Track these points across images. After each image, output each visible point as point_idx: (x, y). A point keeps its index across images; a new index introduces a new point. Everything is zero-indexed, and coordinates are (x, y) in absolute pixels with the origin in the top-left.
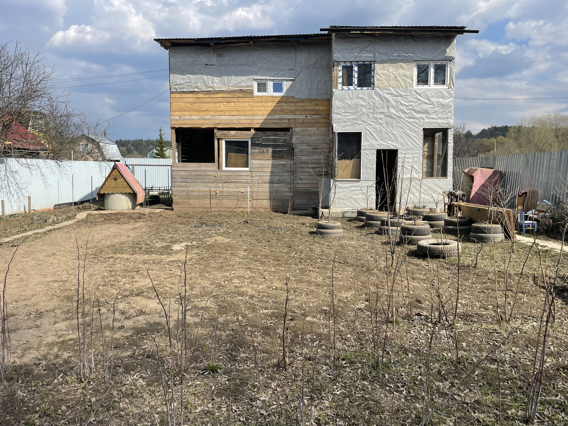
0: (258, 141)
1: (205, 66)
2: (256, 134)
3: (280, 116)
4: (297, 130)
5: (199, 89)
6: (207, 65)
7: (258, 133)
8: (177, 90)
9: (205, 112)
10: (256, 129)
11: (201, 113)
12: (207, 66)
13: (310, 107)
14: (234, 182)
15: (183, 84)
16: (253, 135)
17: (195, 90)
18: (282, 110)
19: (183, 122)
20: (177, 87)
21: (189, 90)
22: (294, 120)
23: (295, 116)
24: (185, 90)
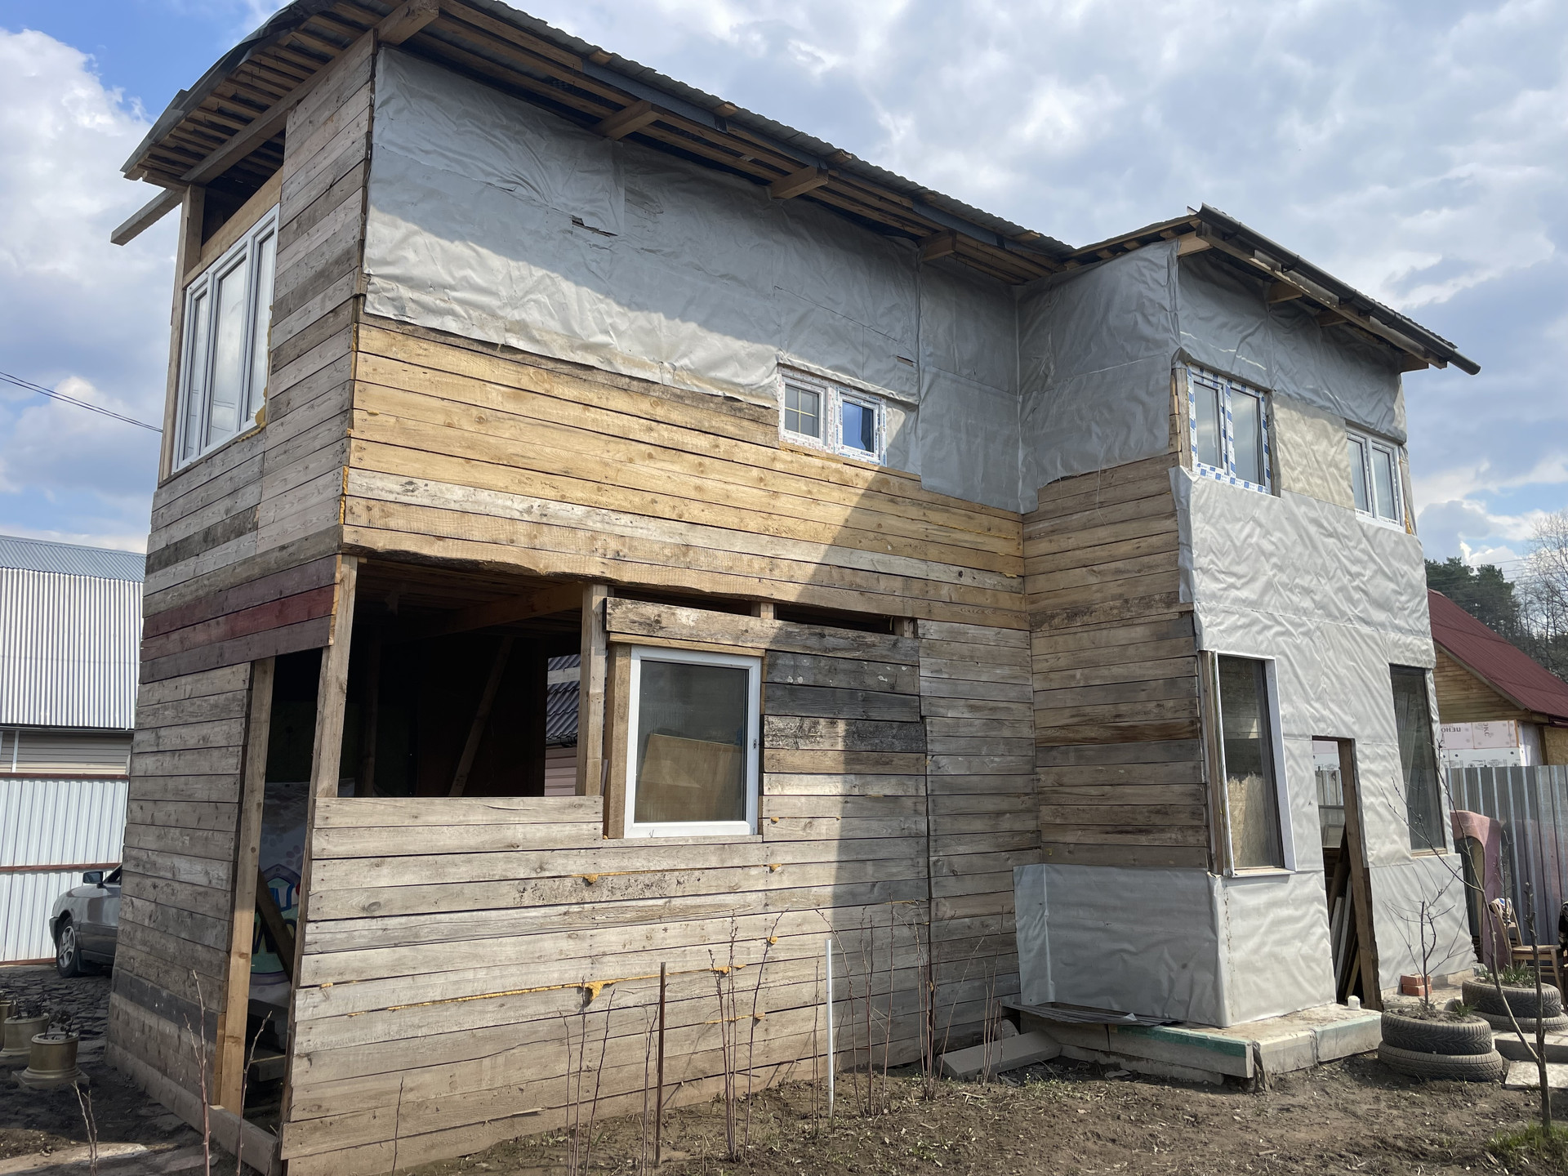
0: (795, 669)
1: (569, 225)
2: (789, 634)
3: (877, 556)
4: (932, 630)
5: (533, 340)
6: (578, 222)
7: (793, 628)
8: (402, 309)
9: (559, 481)
10: (784, 611)
11: (538, 485)
12: (578, 230)
13: (967, 537)
14: (683, 915)
15: (444, 287)
16: (775, 640)
17: (514, 342)
18: (879, 532)
19: (420, 522)
20: (405, 292)
21: (477, 334)
22: (921, 584)
23: (923, 566)
24: (451, 325)
